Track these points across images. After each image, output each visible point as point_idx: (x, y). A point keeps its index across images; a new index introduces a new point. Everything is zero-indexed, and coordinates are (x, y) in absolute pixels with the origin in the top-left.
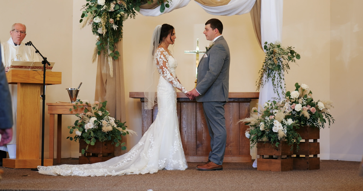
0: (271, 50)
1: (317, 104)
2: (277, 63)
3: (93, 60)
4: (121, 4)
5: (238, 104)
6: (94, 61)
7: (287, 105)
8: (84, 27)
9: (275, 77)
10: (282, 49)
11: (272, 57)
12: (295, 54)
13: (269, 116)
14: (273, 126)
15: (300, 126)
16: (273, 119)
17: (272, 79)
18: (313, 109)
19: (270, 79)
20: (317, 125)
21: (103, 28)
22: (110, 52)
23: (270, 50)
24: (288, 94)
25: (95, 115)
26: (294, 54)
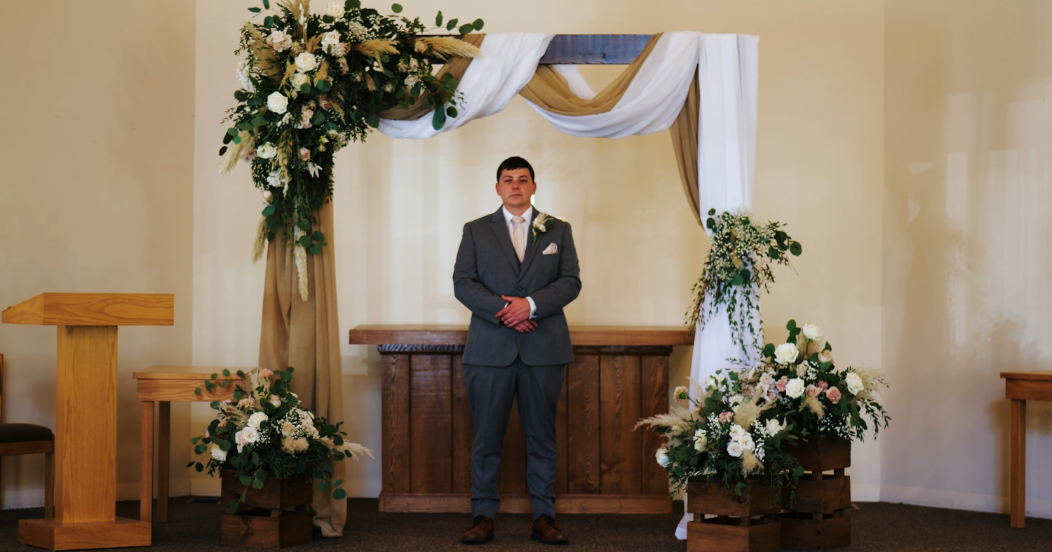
0: (725, 231)
1: (845, 378)
2: (738, 265)
3: (254, 255)
4: (329, 109)
5: (637, 358)
6: (257, 256)
7: (766, 382)
8: (233, 170)
9: (735, 301)
10: (754, 229)
11: (728, 249)
12: (788, 241)
13: (717, 414)
14: (729, 441)
15: (800, 441)
16: (729, 421)
17: (727, 306)
18: (833, 393)
19: (723, 307)
20: (843, 433)
21: (282, 174)
22: (299, 234)
23: (721, 230)
24: (769, 351)
25: (262, 405)
26: (786, 242)
